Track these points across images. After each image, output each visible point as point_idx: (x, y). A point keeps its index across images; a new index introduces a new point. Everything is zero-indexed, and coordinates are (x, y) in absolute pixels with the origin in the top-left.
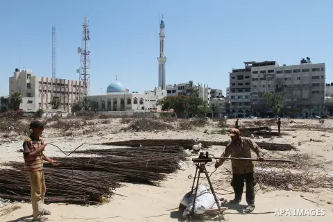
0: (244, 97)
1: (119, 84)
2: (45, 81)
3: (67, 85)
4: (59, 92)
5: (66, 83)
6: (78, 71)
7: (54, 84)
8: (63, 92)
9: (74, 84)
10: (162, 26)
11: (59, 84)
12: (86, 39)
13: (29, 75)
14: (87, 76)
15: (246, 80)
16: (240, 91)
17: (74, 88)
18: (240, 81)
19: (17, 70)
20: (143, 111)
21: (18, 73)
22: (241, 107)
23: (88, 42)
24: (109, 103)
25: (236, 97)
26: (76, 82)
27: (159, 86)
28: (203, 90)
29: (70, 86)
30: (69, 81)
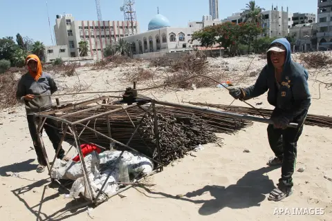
2: (86, 25)
3: (113, 27)
4: (103, 36)
5: (111, 25)
6: (122, 9)
7: (96, 28)
8: (107, 36)
9: (120, 25)
11: (102, 27)
13: (69, 21)
14: (133, 14)
17: (121, 30)
19: (58, 17)
20: (184, 50)
21: (59, 20)
25: (328, 19)
26: (123, 22)
27: (211, 14)
28: (280, 15)
29: (116, 28)
30: (113, 22)
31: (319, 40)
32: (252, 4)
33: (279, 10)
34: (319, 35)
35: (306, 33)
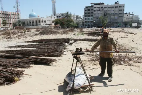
0: (90, 19)
1: (34, 14)
3: (10, 14)
4: (6, 18)
5: (9, 13)
6: (14, 7)
7: (3, 14)
8: (7, 18)
9: (13, 14)
11: (5, 14)
14: (19, 10)
15: (91, 11)
16: (89, 16)
17: (13, 16)
18: (89, 12)
20: (46, 26)
22: (89, 23)
24: (30, 22)
25: (87, 19)
28: (73, 16)
29: (11, 15)
30: (10, 12)
31: (85, 25)
32: (68, 13)
33: (72, 14)
34: (85, 23)
35: (80, 22)
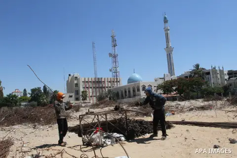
2: (87, 80)
3: (104, 82)
4: (98, 88)
5: (103, 80)
6: (111, 70)
7: (94, 82)
8: (100, 87)
9: (109, 80)
10: (166, 21)
11: (97, 82)
12: (115, 46)
13: (76, 78)
14: (117, 73)
17: (109, 84)
19: (70, 75)
21: (70, 77)
23: (116, 48)
26: (111, 79)
27: (169, 73)
29: (106, 82)
30: (105, 79)
32: (197, 66)
